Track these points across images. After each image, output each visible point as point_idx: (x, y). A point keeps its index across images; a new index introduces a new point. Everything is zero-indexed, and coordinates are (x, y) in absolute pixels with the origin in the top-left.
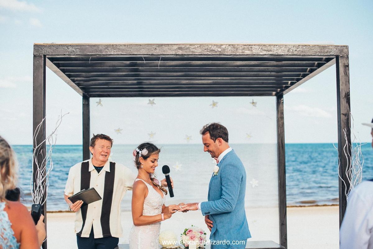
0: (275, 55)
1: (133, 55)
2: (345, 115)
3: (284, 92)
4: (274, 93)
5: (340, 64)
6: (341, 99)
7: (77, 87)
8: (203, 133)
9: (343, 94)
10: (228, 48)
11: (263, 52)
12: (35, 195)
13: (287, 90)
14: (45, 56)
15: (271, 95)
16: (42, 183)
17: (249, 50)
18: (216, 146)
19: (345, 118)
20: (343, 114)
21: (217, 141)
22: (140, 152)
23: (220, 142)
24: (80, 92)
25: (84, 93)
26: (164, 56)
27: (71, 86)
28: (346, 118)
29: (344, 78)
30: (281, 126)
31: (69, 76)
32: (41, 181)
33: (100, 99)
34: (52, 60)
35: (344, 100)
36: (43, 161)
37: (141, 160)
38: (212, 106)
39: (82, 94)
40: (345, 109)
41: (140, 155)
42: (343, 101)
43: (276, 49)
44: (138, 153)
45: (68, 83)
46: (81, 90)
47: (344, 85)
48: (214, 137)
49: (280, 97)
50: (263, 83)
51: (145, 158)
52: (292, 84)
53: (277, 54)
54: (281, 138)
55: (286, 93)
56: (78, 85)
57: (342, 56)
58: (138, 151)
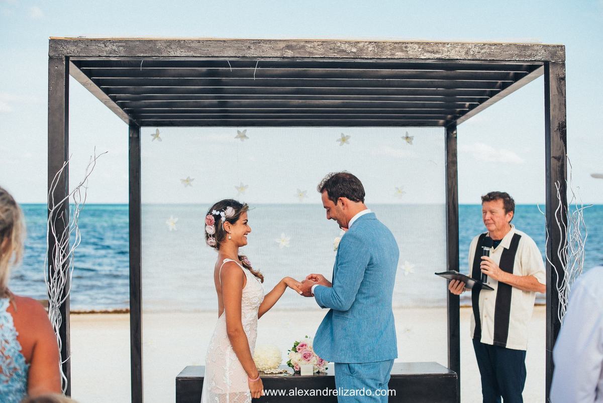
0: (445, 60)
1: (212, 57)
2: (558, 159)
3: (458, 121)
4: (442, 122)
5: (551, 76)
6: (551, 133)
7: (120, 110)
9: (555, 126)
10: (368, 48)
11: (425, 54)
12: (51, 286)
13: (462, 118)
14: (67, 58)
15: (436, 124)
16: (63, 266)
17: (402, 51)
19: (558, 165)
20: (555, 158)
21: (339, 204)
22: (222, 214)
23: (345, 204)
24: (125, 118)
25: (131, 119)
26: (262, 60)
27: (110, 107)
28: (560, 163)
29: (557, 99)
30: (452, 176)
31: (107, 91)
32: (61, 264)
33: (157, 130)
34: (79, 64)
35: (557, 134)
36: (65, 230)
37: (226, 226)
38: (340, 142)
39: (127, 121)
40: (559, 148)
41: (223, 219)
42: (555, 136)
43: (446, 49)
44: (218, 218)
45: (105, 103)
46: (126, 115)
47: (557, 110)
48: (334, 197)
49: (451, 128)
50: (424, 106)
51: (232, 221)
52: (472, 107)
53: (447, 58)
54: (452, 195)
55: (461, 122)
56: (122, 106)
57: (553, 63)
58: (218, 213)
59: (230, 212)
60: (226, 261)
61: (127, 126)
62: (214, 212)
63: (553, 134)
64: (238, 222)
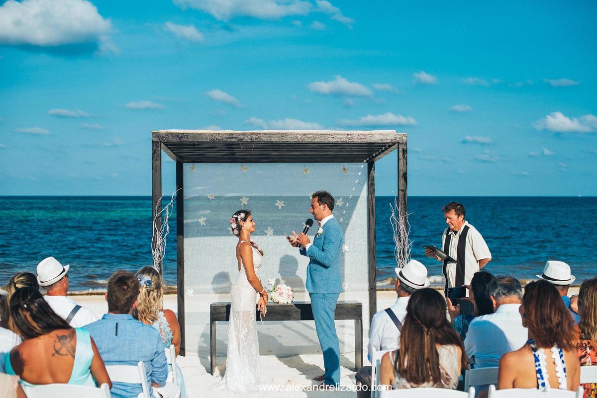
2: (403, 191)
4: (365, 161)
5: (400, 149)
8: (314, 196)
9: (401, 174)
14: (161, 142)
15: (363, 162)
16: (161, 244)
18: (320, 209)
20: (401, 190)
21: (322, 206)
22: (239, 217)
23: (324, 207)
25: (177, 158)
28: (404, 193)
29: (403, 161)
30: (371, 192)
35: (402, 179)
37: (242, 223)
40: (403, 186)
41: (239, 219)
44: (237, 219)
47: (403, 166)
48: (321, 201)
51: (244, 220)
54: (371, 204)
57: (401, 143)
58: (236, 216)
59: (243, 215)
60: (242, 242)
61: (175, 163)
62: (235, 216)
63: (400, 178)
64: (247, 220)
